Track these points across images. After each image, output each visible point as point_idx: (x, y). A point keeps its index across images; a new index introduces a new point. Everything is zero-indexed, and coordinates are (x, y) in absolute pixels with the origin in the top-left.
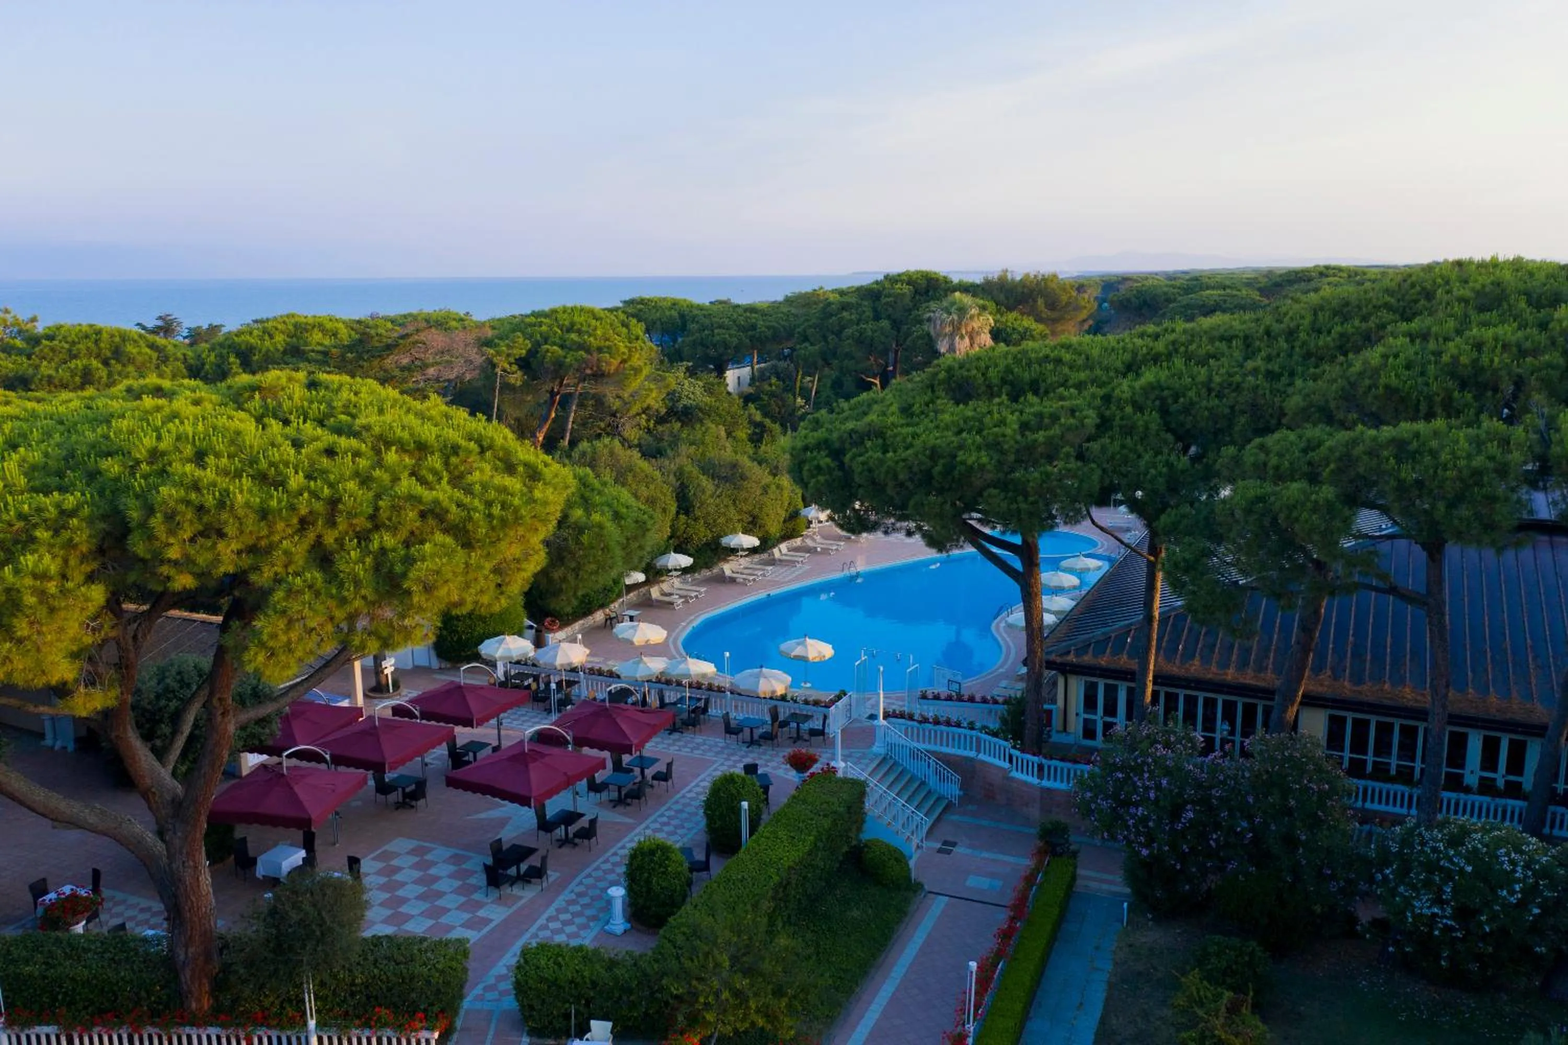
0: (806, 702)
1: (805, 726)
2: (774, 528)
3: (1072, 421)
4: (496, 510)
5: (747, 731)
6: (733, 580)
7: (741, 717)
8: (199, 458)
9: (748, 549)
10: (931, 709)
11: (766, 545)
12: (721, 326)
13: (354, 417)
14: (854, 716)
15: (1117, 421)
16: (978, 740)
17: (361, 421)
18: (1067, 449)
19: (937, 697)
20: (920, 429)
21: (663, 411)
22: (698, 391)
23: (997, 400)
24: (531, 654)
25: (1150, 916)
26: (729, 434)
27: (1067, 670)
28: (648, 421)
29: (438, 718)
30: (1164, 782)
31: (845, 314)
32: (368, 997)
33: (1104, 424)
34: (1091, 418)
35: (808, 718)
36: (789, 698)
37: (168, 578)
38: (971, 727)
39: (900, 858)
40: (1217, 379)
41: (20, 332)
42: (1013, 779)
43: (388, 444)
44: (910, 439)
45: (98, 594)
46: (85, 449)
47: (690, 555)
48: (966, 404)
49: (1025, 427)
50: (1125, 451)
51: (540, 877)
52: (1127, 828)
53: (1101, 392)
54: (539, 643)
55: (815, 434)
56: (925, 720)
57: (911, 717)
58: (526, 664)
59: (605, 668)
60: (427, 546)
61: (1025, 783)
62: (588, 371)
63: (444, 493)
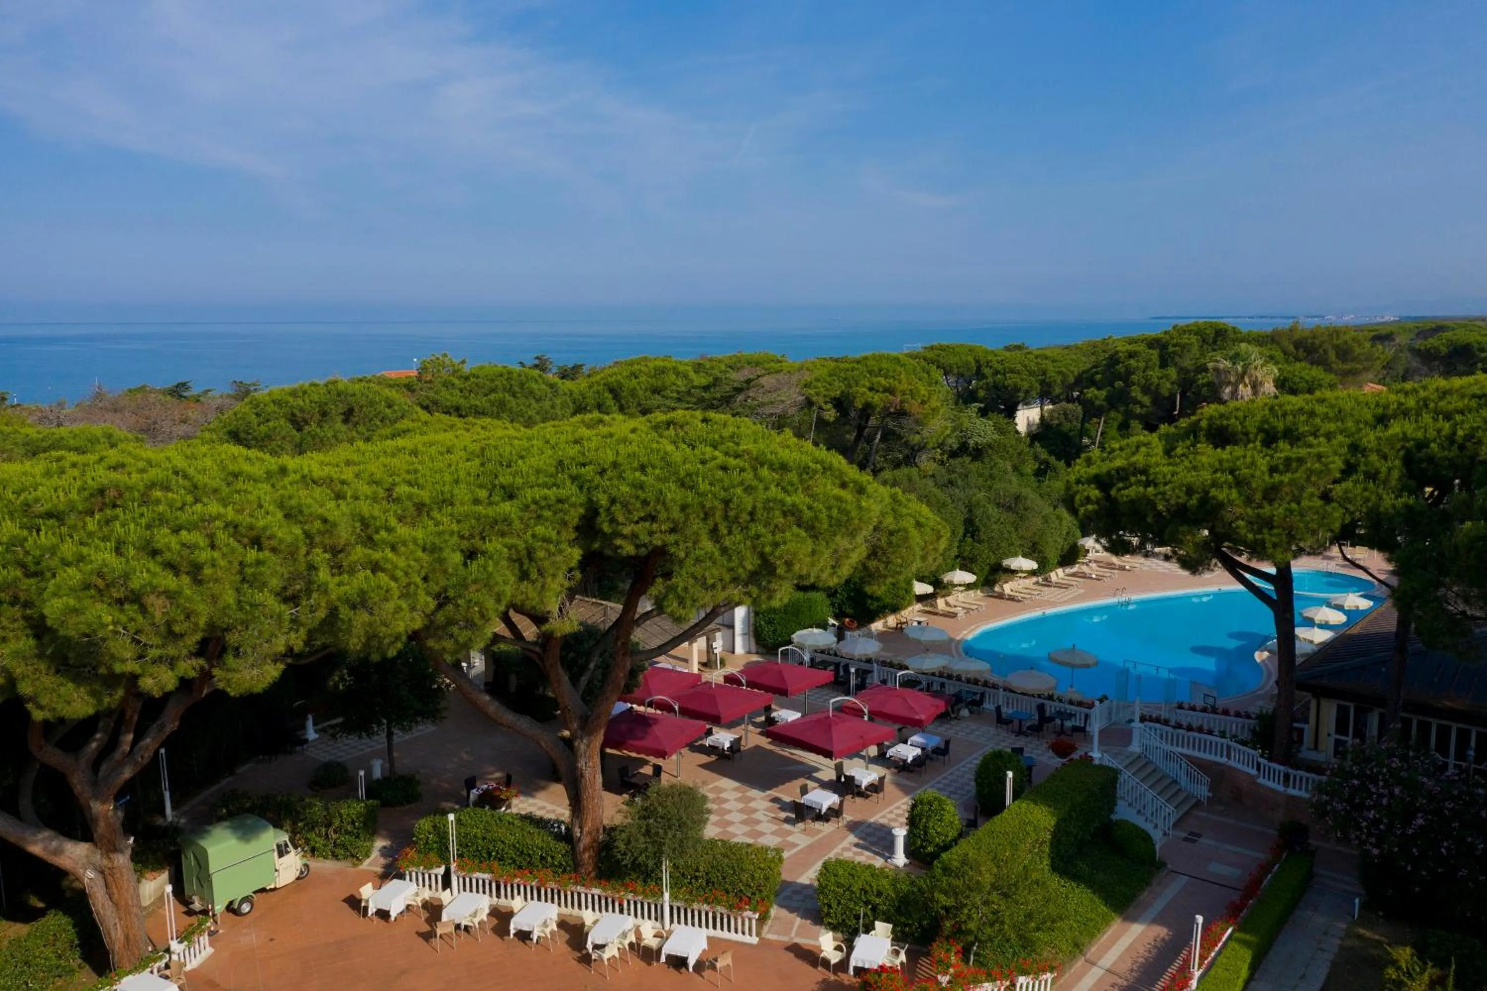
0: (1071, 703)
1: (1068, 724)
2: (1053, 555)
3: (1317, 465)
4: (835, 512)
5: (1016, 722)
6: (1012, 599)
7: (1010, 711)
8: (643, 468)
9: (1026, 572)
10: (1185, 717)
11: (1043, 569)
12: (1012, 371)
13: (738, 444)
14: (1114, 718)
15: (1363, 468)
16: (1229, 747)
17: (742, 447)
18: (1311, 489)
19: (1193, 709)
20: (1179, 469)
21: (955, 446)
22: (990, 429)
23: (1251, 445)
24: (834, 646)
25: (1381, 913)
26: (1015, 468)
27: (1322, 693)
28: (942, 454)
29: (760, 687)
30: (1397, 791)
31: (1132, 362)
32: (708, 882)
33: (1349, 470)
34: (1337, 464)
35: (1071, 716)
36: (1055, 697)
37: (620, 547)
38: (1223, 735)
39: (1146, 838)
40: (1460, 433)
41: (455, 371)
42: (1260, 785)
43: (762, 464)
44: (1169, 476)
45: (576, 554)
46: (569, 461)
47: (974, 573)
48: (1223, 448)
49: (1273, 470)
50: (1367, 494)
51: (837, 817)
52: (1360, 829)
53: (1348, 441)
54: (840, 637)
55: (1088, 470)
56: (1179, 726)
57: (1166, 722)
58: (829, 654)
59: (896, 662)
60: (788, 534)
61: (1272, 790)
62: (892, 410)
63: (799, 499)
